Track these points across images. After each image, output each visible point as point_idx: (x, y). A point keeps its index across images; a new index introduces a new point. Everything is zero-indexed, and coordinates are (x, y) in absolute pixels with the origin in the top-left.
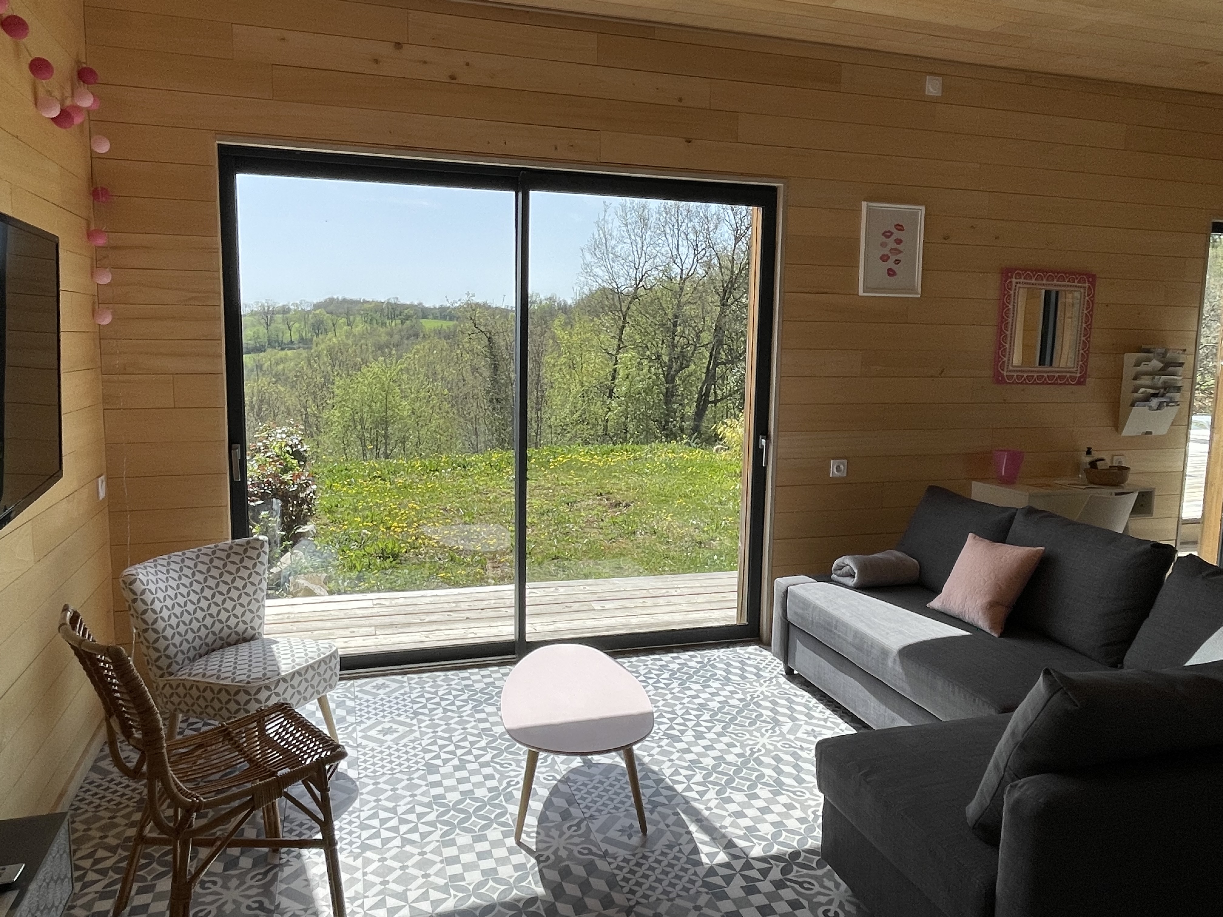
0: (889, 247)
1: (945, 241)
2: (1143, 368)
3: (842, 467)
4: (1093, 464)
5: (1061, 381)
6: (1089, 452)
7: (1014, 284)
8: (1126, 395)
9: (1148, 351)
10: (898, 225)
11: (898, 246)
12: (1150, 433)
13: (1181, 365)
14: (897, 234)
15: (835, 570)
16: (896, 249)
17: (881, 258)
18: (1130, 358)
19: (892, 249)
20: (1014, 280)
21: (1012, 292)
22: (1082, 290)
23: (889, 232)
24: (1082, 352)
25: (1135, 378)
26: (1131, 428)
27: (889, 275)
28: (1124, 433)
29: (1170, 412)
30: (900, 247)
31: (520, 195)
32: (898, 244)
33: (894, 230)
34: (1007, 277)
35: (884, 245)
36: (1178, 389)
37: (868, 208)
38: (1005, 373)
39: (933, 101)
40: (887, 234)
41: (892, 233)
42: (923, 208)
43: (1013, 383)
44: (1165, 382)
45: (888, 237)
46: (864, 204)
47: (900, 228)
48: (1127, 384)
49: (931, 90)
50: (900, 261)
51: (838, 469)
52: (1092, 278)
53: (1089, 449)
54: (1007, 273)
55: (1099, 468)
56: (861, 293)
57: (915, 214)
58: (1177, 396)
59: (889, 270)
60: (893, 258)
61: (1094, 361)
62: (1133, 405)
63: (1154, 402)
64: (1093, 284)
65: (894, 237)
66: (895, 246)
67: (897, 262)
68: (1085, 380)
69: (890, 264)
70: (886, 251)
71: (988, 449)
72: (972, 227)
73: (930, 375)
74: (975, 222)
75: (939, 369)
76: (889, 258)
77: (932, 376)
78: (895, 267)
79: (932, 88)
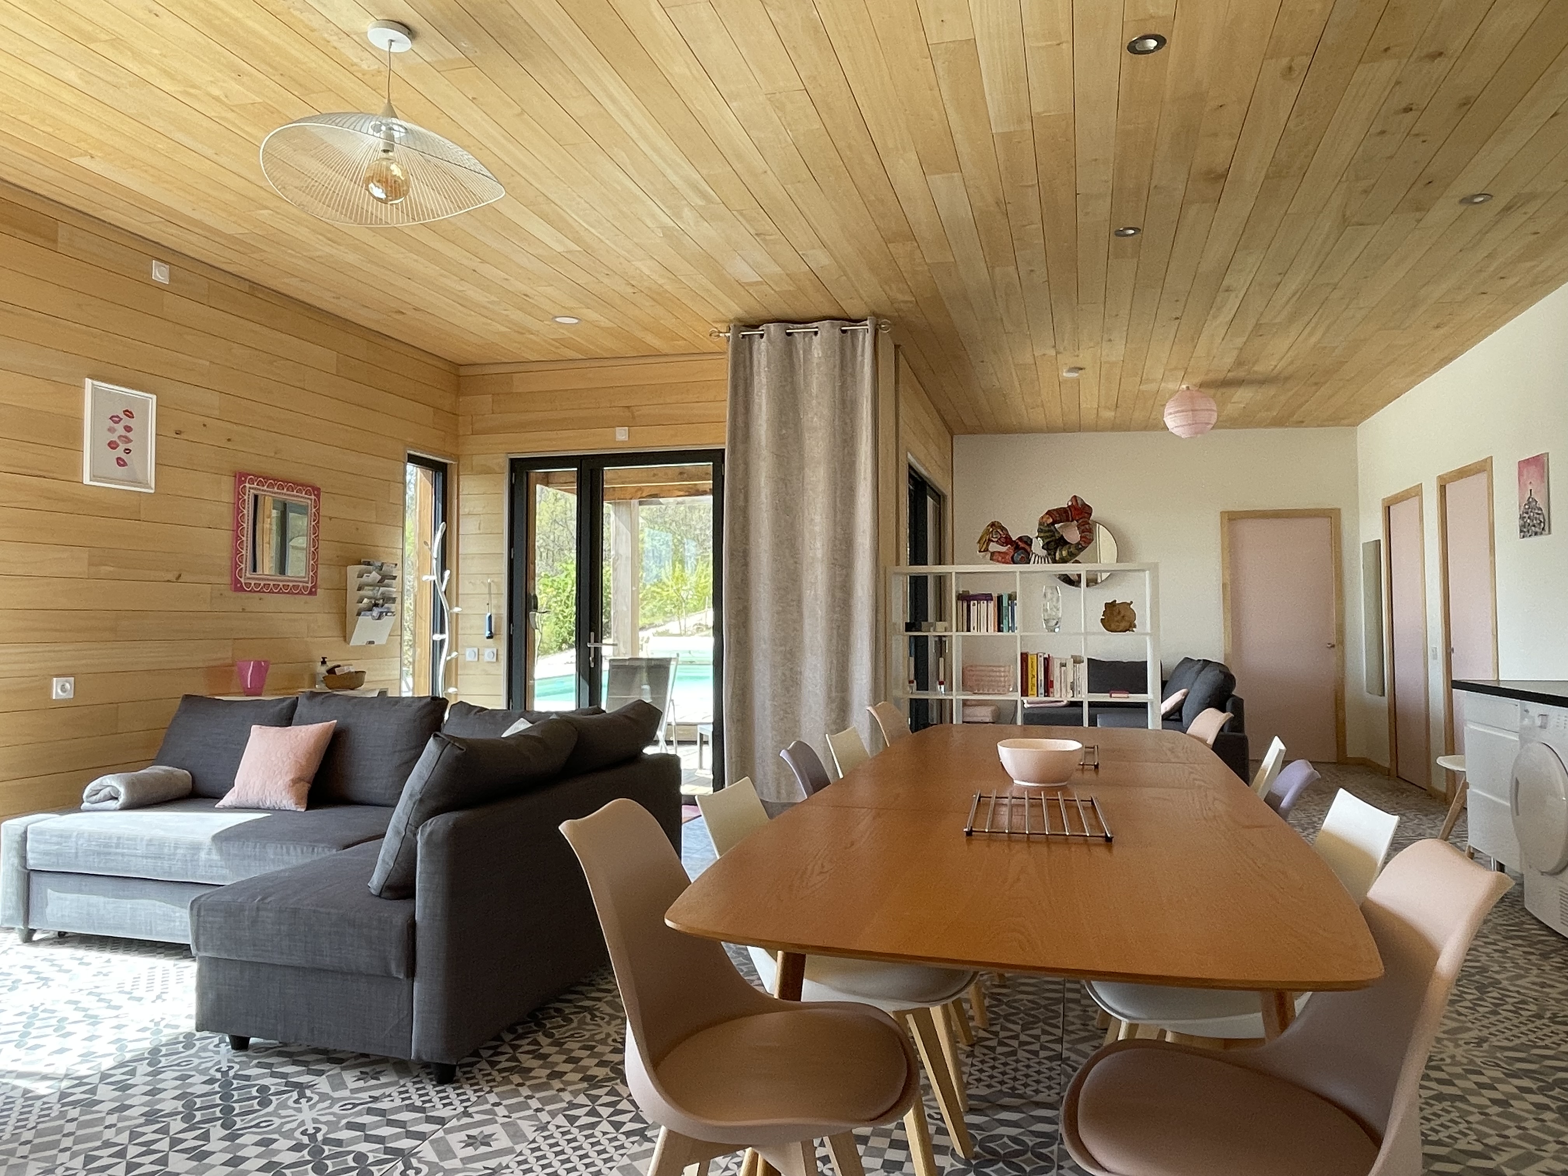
0: (117, 434)
1: (178, 436)
2: (365, 579)
3: (68, 686)
4: (331, 671)
5: (294, 590)
6: (324, 663)
7: (247, 490)
8: (352, 606)
9: (369, 564)
10: (127, 411)
11: (128, 434)
12: (372, 643)
13: (394, 578)
14: (126, 421)
15: (88, 797)
16: (126, 437)
17: (109, 444)
18: (353, 570)
19: (120, 437)
20: (247, 486)
21: (246, 497)
22: (309, 502)
23: (118, 417)
24: (312, 562)
25: (359, 589)
26: (358, 639)
28: (351, 644)
29: (387, 620)
30: (130, 435)
32: (129, 432)
33: (122, 416)
34: (241, 482)
35: (111, 430)
36: (394, 600)
37: (94, 388)
38: (242, 580)
39: (159, 287)
40: (116, 419)
41: (121, 419)
42: (154, 397)
43: (250, 591)
44: (382, 594)
45: (117, 422)
46: (88, 382)
47: (129, 414)
48: (352, 595)
49: (158, 274)
50: (130, 450)
51: (63, 689)
52: (316, 491)
53: (324, 658)
54: (240, 477)
55: (338, 673)
56: (87, 480)
57: (145, 403)
58: (393, 607)
59: (118, 459)
60: (122, 447)
61: (322, 571)
62: (359, 614)
63: (376, 612)
64: (318, 496)
65: (122, 424)
66: (124, 433)
67: (127, 451)
68: (316, 591)
69: (120, 452)
70: (115, 438)
71: (229, 661)
72: (204, 425)
73: (166, 579)
74: (207, 421)
75: (176, 574)
76: (118, 446)
77: (168, 581)
78: (124, 456)
79: (159, 274)
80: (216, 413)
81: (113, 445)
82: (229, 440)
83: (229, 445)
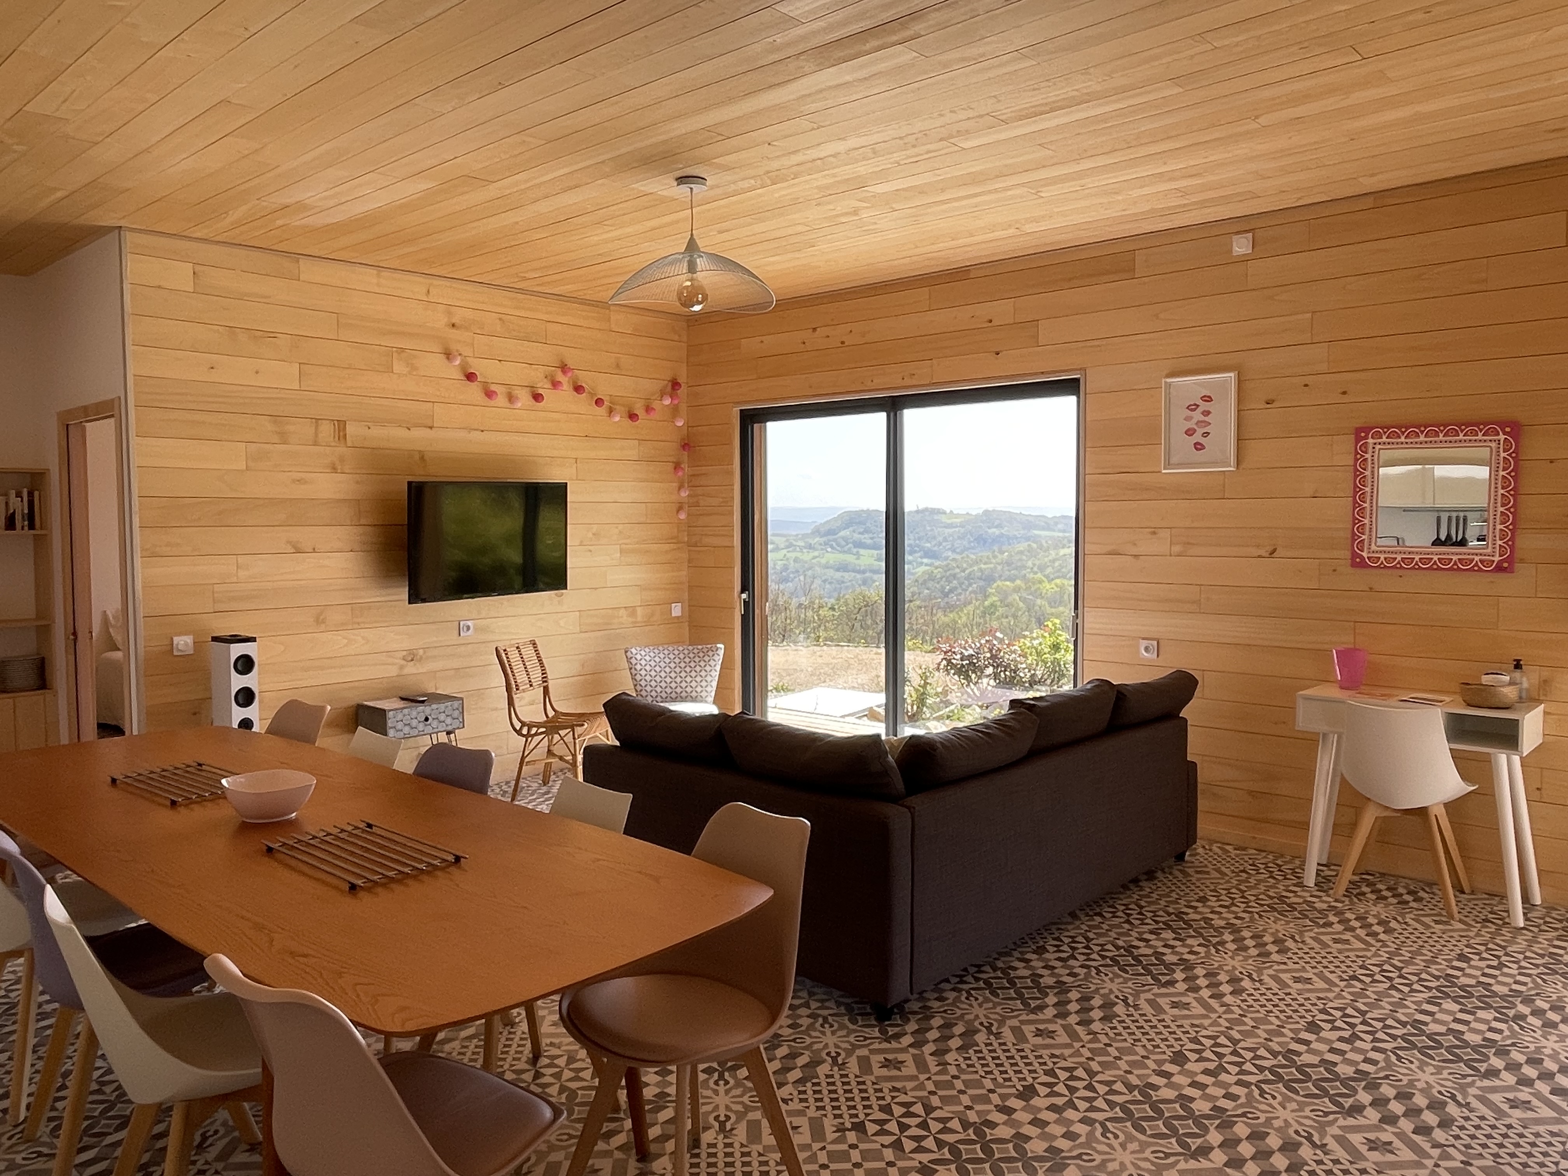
0: (1195, 421)
1: (1269, 406)
7: (1371, 446)
10: (1205, 396)
11: (1206, 419)
14: (1204, 406)
16: (1204, 422)
17: (1186, 433)
19: (1198, 422)
20: (1370, 441)
21: (1368, 456)
22: (1494, 445)
23: (1195, 405)
27: (1197, 449)
30: (1208, 419)
31: (892, 414)
32: (1207, 416)
33: (1199, 402)
34: (1361, 439)
35: (1188, 419)
37: (1169, 384)
39: (1244, 260)
40: (1193, 407)
41: (1198, 406)
42: (1233, 375)
43: (1377, 567)
45: (1194, 410)
46: (1164, 380)
47: (1206, 398)
49: (1239, 248)
50: (1208, 433)
52: (1508, 427)
54: (1361, 433)
56: (1164, 471)
57: (1224, 383)
59: (1196, 444)
60: (1200, 431)
65: (1200, 410)
66: (1202, 418)
67: (1206, 434)
68: (1511, 566)
69: (1197, 438)
70: (1191, 425)
71: (1352, 646)
72: (1306, 385)
73: (1256, 555)
74: (1309, 380)
75: (1271, 549)
76: (1195, 431)
77: (1260, 557)
78: (1203, 441)
79: (1241, 246)
80: (1324, 367)
81: (1190, 432)
82: (1344, 393)
83: (1345, 398)
